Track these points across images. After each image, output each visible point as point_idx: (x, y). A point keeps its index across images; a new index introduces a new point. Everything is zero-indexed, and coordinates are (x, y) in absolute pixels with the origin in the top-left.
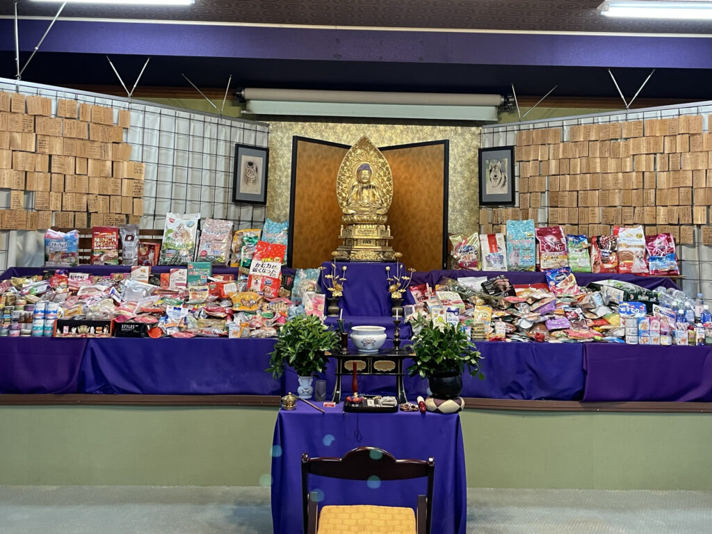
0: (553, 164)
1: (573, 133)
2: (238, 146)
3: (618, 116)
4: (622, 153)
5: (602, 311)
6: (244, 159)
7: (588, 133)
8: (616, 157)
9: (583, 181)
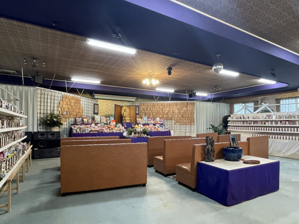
0: (145, 109)
1: (148, 104)
2: (95, 104)
3: (155, 102)
4: (155, 107)
5: (157, 128)
6: (96, 106)
7: (150, 104)
8: (154, 108)
9: (150, 111)
